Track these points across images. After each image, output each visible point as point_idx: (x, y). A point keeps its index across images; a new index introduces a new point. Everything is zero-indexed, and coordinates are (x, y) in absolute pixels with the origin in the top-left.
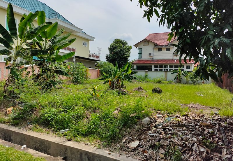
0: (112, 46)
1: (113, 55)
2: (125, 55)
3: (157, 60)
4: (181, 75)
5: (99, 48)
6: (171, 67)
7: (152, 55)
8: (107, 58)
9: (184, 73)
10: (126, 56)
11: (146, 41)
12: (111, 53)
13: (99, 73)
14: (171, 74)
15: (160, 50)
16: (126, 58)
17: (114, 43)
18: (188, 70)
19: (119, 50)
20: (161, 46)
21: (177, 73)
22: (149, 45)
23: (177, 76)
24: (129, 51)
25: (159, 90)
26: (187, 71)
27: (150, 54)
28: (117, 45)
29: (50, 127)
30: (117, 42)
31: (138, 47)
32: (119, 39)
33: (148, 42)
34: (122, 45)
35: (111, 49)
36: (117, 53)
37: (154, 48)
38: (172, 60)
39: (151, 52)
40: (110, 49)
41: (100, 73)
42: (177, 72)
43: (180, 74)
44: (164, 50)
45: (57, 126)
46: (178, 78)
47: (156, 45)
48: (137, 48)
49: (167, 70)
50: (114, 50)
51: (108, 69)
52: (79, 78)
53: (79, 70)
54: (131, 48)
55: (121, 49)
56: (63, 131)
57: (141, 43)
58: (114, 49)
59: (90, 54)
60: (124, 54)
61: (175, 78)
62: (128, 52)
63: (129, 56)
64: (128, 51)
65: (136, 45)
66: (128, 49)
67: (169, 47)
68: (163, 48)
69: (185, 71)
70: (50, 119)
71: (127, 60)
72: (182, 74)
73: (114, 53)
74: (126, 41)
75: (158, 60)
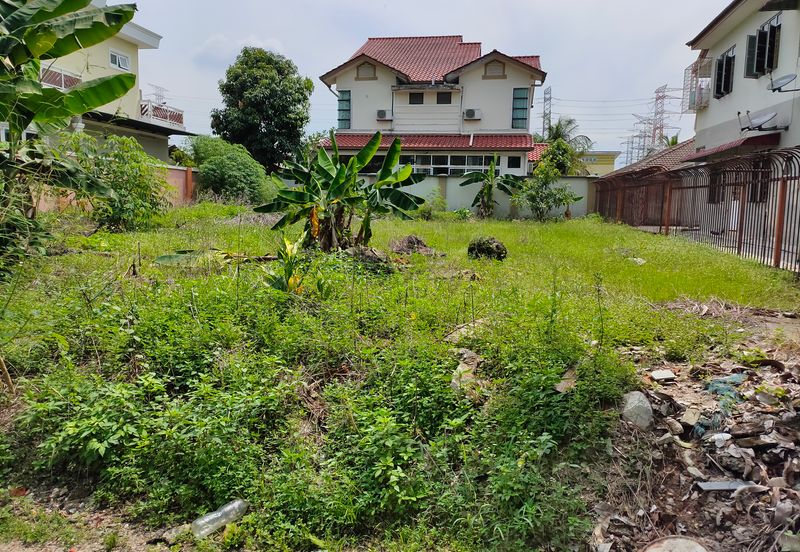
0: (234, 76)
1: (243, 111)
2: (291, 115)
3: (405, 136)
4: (495, 189)
5: (157, 87)
6: (457, 160)
7: (388, 117)
8: (219, 123)
9: (505, 182)
10: (296, 120)
11: (364, 64)
12: (231, 103)
13: (192, 185)
14: (462, 185)
15: (416, 99)
16: (295, 127)
17: (242, 63)
18: (517, 172)
19: (268, 92)
20: (418, 82)
21: (480, 184)
22: (376, 78)
23: (481, 192)
24: (305, 98)
25: (497, 246)
26: (513, 176)
27: (381, 114)
28: (258, 73)
29: (112, 498)
30: (254, 60)
31: (334, 87)
32: (261, 51)
33: (374, 67)
34: (275, 72)
35: (233, 89)
36: (258, 105)
37: (395, 91)
38: (460, 135)
39: (386, 107)
40: (226, 89)
41: (194, 184)
42: (482, 180)
43: (491, 186)
44: (430, 101)
45: (162, 490)
46: (486, 200)
47: (402, 81)
48: (329, 87)
49: (445, 170)
50: (247, 94)
51: (230, 169)
52: (128, 206)
53: (127, 168)
54: (309, 86)
55: (273, 90)
56: (212, 521)
57: (347, 69)
58: (243, 87)
59: (144, 104)
60: (285, 110)
61: (477, 200)
62: (299, 101)
63: (303, 119)
64: (301, 97)
65: (328, 78)
66: (300, 91)
67: (448, 90)
68: (426, 90)
69: (507, 176)
70: (102, 451)
71: (299, 135)
72: (499, 185)
73: (246, 106)
74: (287, 58)
75: (410, 136)
